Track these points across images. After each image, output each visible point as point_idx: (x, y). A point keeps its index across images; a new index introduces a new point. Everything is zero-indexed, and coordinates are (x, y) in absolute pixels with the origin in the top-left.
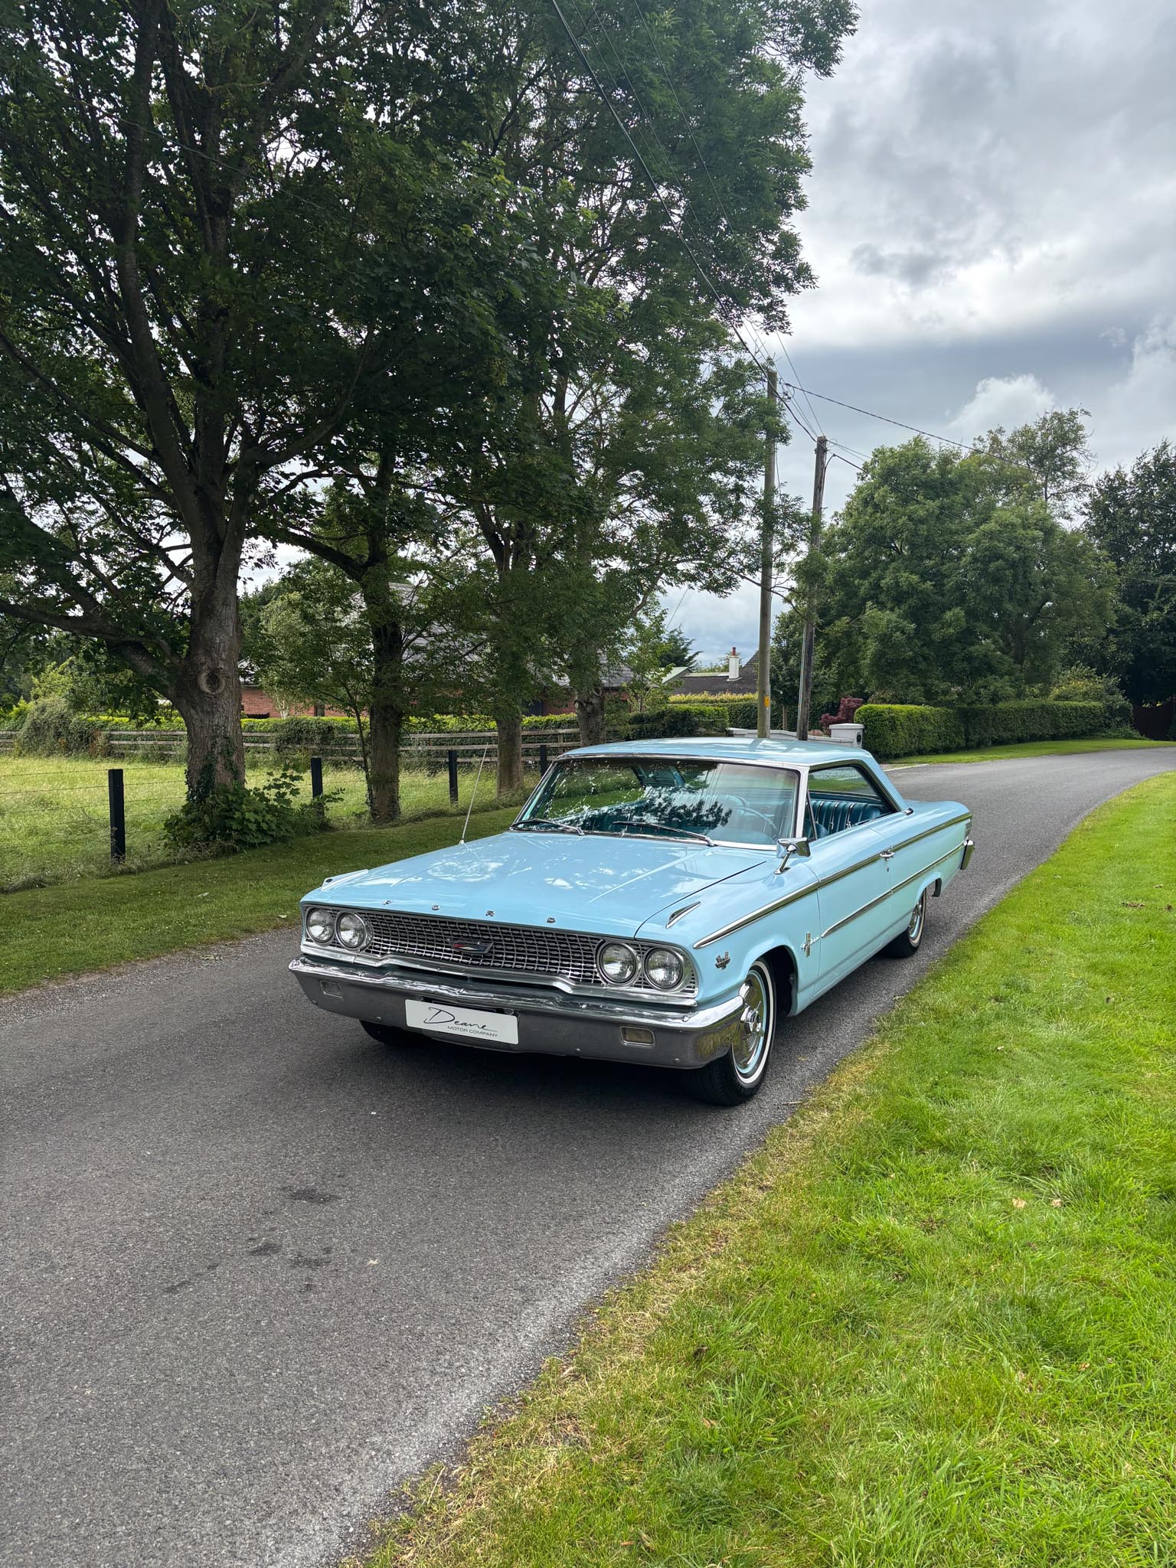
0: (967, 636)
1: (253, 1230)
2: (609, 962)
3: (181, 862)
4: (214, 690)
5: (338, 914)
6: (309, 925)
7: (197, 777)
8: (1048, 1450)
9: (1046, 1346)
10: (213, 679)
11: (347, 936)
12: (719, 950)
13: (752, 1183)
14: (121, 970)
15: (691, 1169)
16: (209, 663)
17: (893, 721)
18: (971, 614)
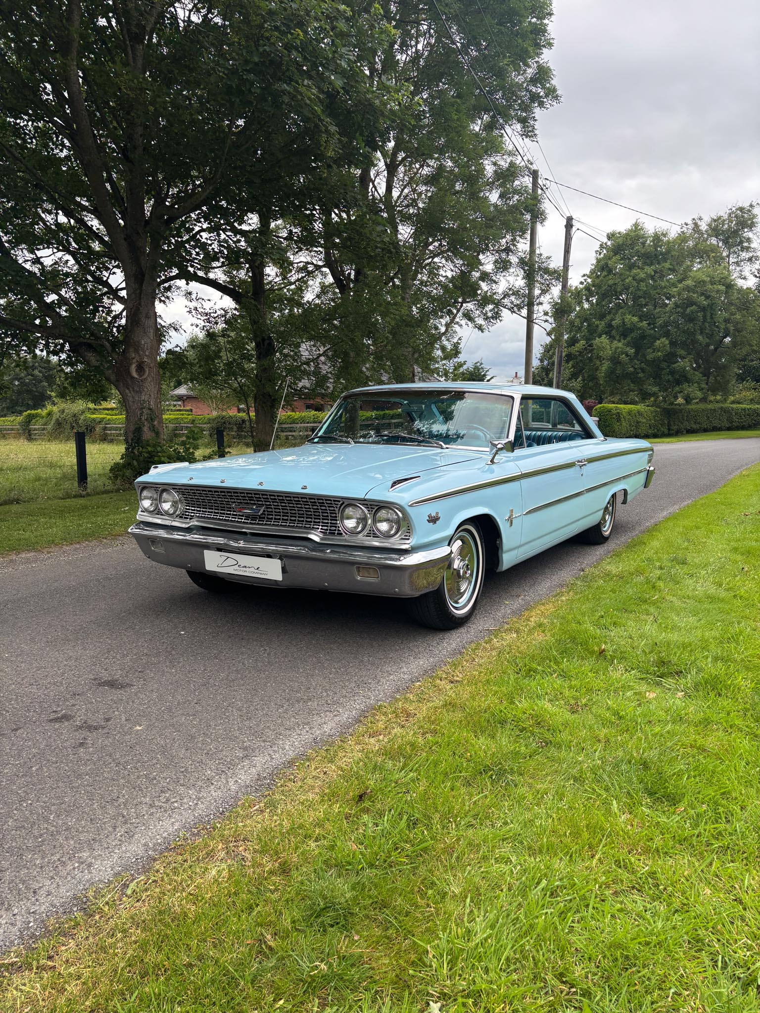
0: (671, 357)
1: (58, 706)
2: (349, 518)
3: (118, 491)
4: (141, 376)
5: (161, 489)
6: (141, 500)
7: (131, 436)
8: (639, 875)
9: (651, 794)
10: (140, 368)
11: (166, 506)
12: (431, 509)
13: (446, 678)
14: (51, 550)
15: (405, 669)
16: (137, 358)
17: (618, 415)
18: (673, 344)
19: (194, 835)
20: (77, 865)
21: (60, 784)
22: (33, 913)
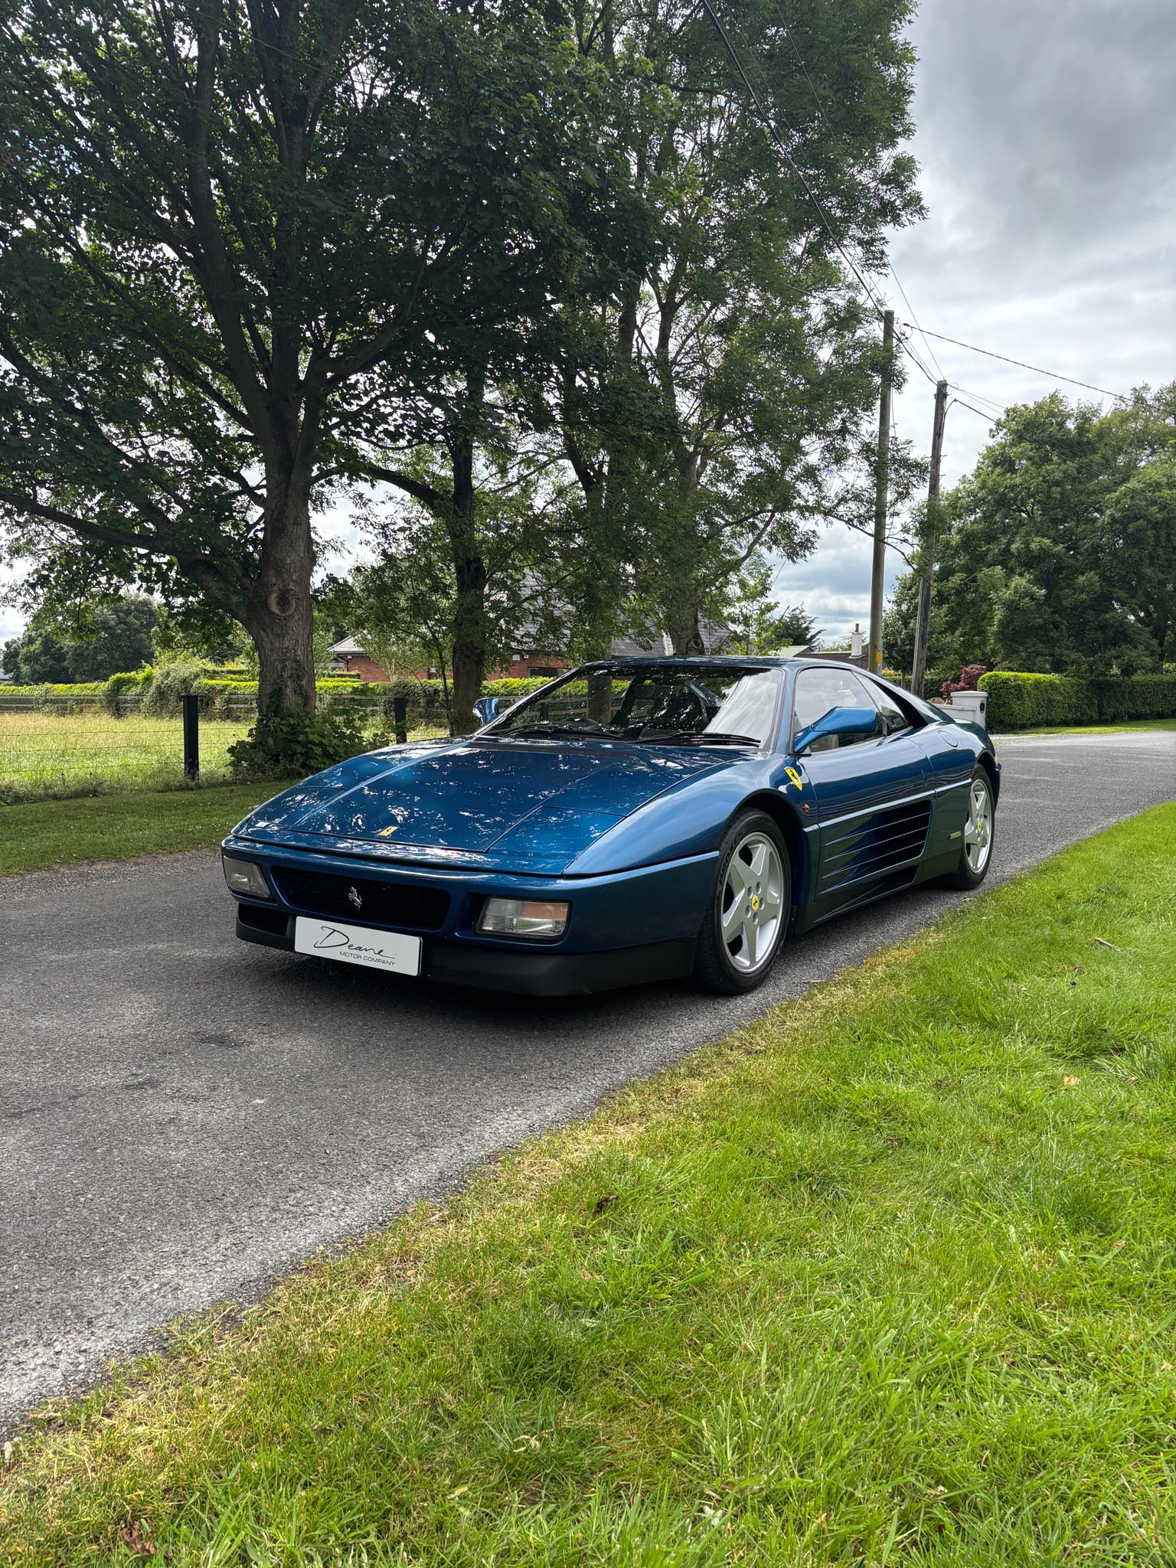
0: (1102, 602)
1: (140, 1067)
4: (284, 611)
7: (267, 700)
10: (283, 601)
16: (280, 584)
17: (1019, 690)
18: (1105, 580)
19: (338, 1252)
20: (156, 1286)
21: (138, 1173)
22: (85, 1351)
